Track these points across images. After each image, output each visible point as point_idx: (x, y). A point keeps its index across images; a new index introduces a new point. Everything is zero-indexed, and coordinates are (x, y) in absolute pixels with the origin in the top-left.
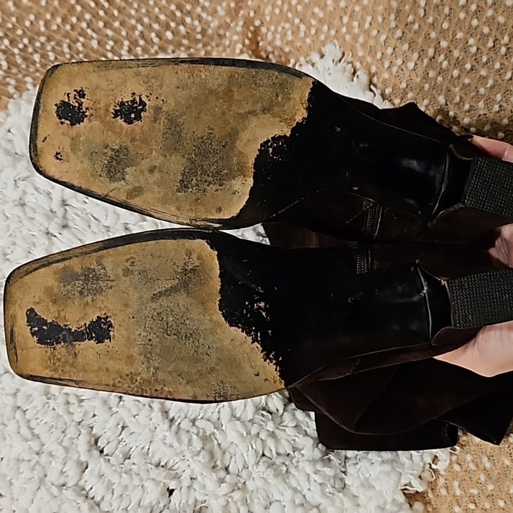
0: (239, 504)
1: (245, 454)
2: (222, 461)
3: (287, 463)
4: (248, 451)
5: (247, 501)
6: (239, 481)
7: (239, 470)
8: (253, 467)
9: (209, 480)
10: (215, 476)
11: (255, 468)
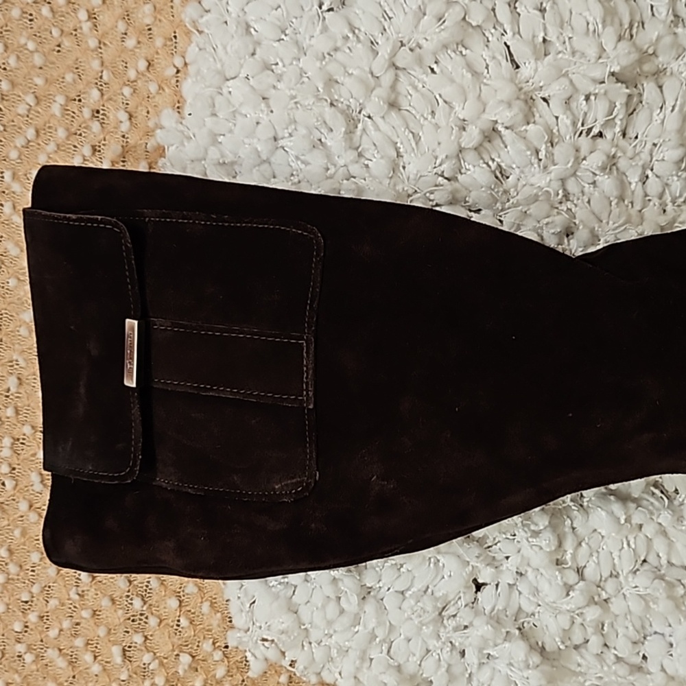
0: (590, 630)
1: (616, 555)
2: (574, 556)
4: (620, 550)
5: (602, 628)
6: (599, 595)
7: (601, 576)
8: (626, 578)
9: (549, 584)
10: (559, 578)
11: (630, 579)
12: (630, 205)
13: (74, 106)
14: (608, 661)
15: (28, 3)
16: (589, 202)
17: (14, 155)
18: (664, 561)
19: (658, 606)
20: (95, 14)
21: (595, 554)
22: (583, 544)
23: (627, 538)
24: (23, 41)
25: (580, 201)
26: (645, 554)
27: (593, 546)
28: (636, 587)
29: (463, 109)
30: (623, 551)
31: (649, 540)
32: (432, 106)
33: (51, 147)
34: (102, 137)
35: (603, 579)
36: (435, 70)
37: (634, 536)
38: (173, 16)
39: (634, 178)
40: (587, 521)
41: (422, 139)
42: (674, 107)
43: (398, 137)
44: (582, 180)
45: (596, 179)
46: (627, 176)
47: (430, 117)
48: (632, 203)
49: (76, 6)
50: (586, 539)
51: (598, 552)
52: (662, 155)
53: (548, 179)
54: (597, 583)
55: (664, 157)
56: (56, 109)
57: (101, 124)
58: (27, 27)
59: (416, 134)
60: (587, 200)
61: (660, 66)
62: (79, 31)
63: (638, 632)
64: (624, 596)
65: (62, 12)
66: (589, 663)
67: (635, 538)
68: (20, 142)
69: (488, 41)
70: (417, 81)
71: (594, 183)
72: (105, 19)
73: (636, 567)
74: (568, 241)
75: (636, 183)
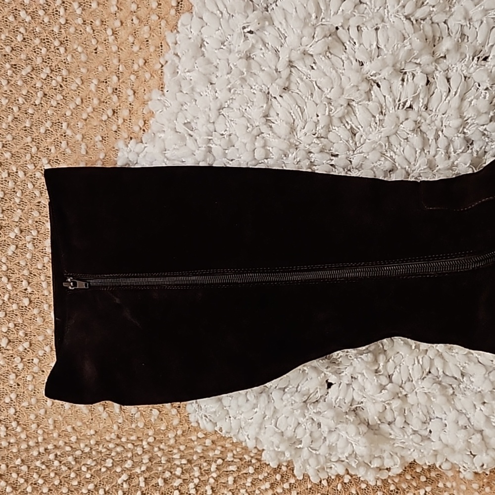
0: (396, 413)
1: (410, 367)
2: (385, 367)
3: (454, 386)
4: (413, 365)
5: (405, 413)
6: (401, 392)
7: (402, 381)
8: (417, 382)
9: (370, 383)
10: (376, 381)
11: (420, 383)
12: (428, 153)
13: (103, 86)
14: (408, 433)
15: (79, 24)
16: (403, 151)
17: (68, 113)
18: (441, 373)
19: (436, 400)
20: (116, 31)
21: (398, 367)
22: (390, 360)
23: (417, 358)
24: (75, 47)
25: (398, 150)
26: (428, 368)
27: (396, 362)
28: (423, 388)
29: (330, 91)
30: (415, 365)
31: (431, 360)
32: (311, 90)
33: (90, 110)
34: (118, 104)
35: (404, 382)
36: (314, 67)
37: (422, 356)
38: (161, 33)
39: (431, 136)
40: (393, 346)
41: (306, 110)
42: (456, 93)
43: (291, 109)
44: (400, 137)
45: (408, 136)
46: (427, 135)
47: (310, 97)
48: (429, 152)
49: (106, 27)
50: (393, 357)
51: (400, 366)
52: (448, 122)
53: (380, 136)
54: (400, 385)
55: (449, 124)
56: (93, 87)
57: (118, 96)
58: (78, 38)
59: (302, 108)
60: (402, 149)
61: (450, 66)
62: (107, 41)
63: (425, 416)
64: (416, 393)
65: (98, 30)
66: (396, 433)
67: (422, 358)
68: (72, 106)
69: (346, 49)
70: (303, 75)
71: (407, 139)
72: (122, 34)
73: (424, 376)
74: (390, 174)
75: (432, 140)
